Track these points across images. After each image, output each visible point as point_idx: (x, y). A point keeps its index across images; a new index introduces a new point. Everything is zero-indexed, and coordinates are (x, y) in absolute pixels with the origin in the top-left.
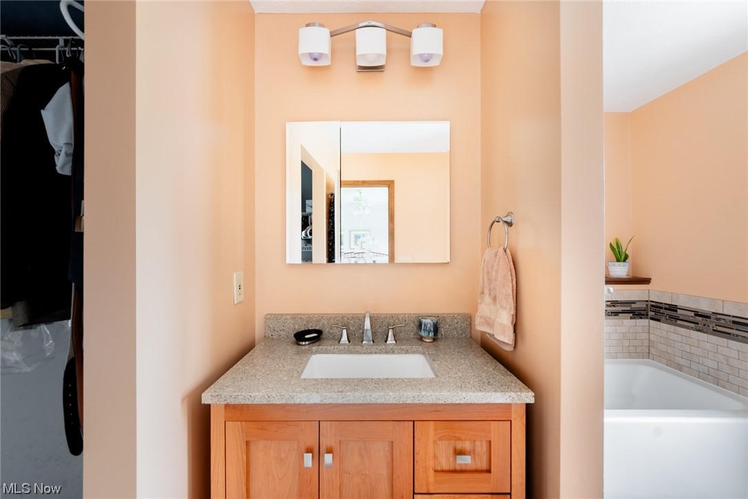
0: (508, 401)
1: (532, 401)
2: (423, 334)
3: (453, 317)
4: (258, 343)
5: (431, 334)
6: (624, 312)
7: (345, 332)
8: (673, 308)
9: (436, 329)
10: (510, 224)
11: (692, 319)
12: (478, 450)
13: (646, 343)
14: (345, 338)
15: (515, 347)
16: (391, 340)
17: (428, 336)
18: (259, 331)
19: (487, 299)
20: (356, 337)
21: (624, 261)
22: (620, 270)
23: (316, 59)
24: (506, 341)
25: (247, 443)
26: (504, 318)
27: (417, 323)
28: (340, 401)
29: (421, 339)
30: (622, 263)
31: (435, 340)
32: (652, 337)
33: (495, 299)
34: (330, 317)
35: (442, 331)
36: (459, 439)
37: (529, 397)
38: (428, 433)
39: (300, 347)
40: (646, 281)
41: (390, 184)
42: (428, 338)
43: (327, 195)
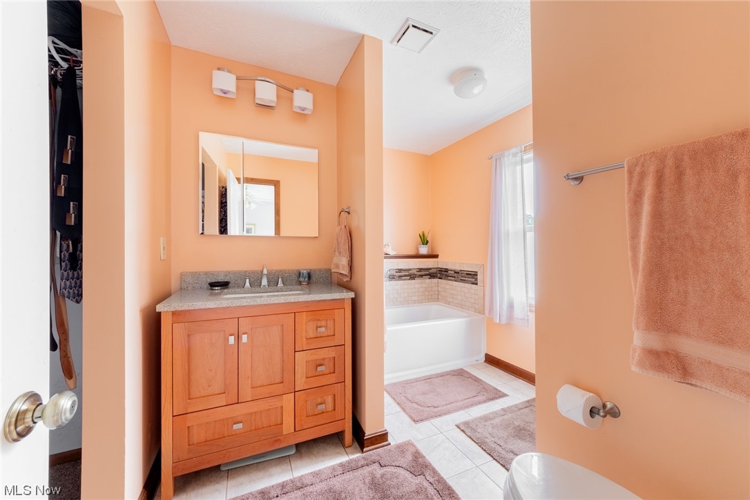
0: (343, 297)
1: (354, 297)
2: (301, 279)
3: (320, 270)
4: (174, 293)
5: (306, 279)
6: (425, 275)
7: (248, 280)
8: (446, 270)
9: (309, 276)
10: (349, 213)
11: (453, 275)
12: (329, 325)
13: (437, 293)
14: (247, 284)
15: (351, 279)
16: (280, 284)
17: (304, 280)
18: (174, 284)
19: (337, 254)
20: (256, 283)
21: (426, 244)
22: (424, 250)
23: (225, 93)
24: (344, 273)
25: (189, 336)
26: (344, 261)
27: (297, 275)
28: (252, 304)
29: (300, 283)
30: (425, 246)
31: (308, 283)
32: (440, 289)
33: (340, 253)
34: (234, 273)
35: (313, 279)
36: (319, 320)
37: (352, 295)
38: (302, 318)
39: (213, 291)
40: (436, 256)
41: (276, 184)
42: (305, 281)
43: (219, 187)
